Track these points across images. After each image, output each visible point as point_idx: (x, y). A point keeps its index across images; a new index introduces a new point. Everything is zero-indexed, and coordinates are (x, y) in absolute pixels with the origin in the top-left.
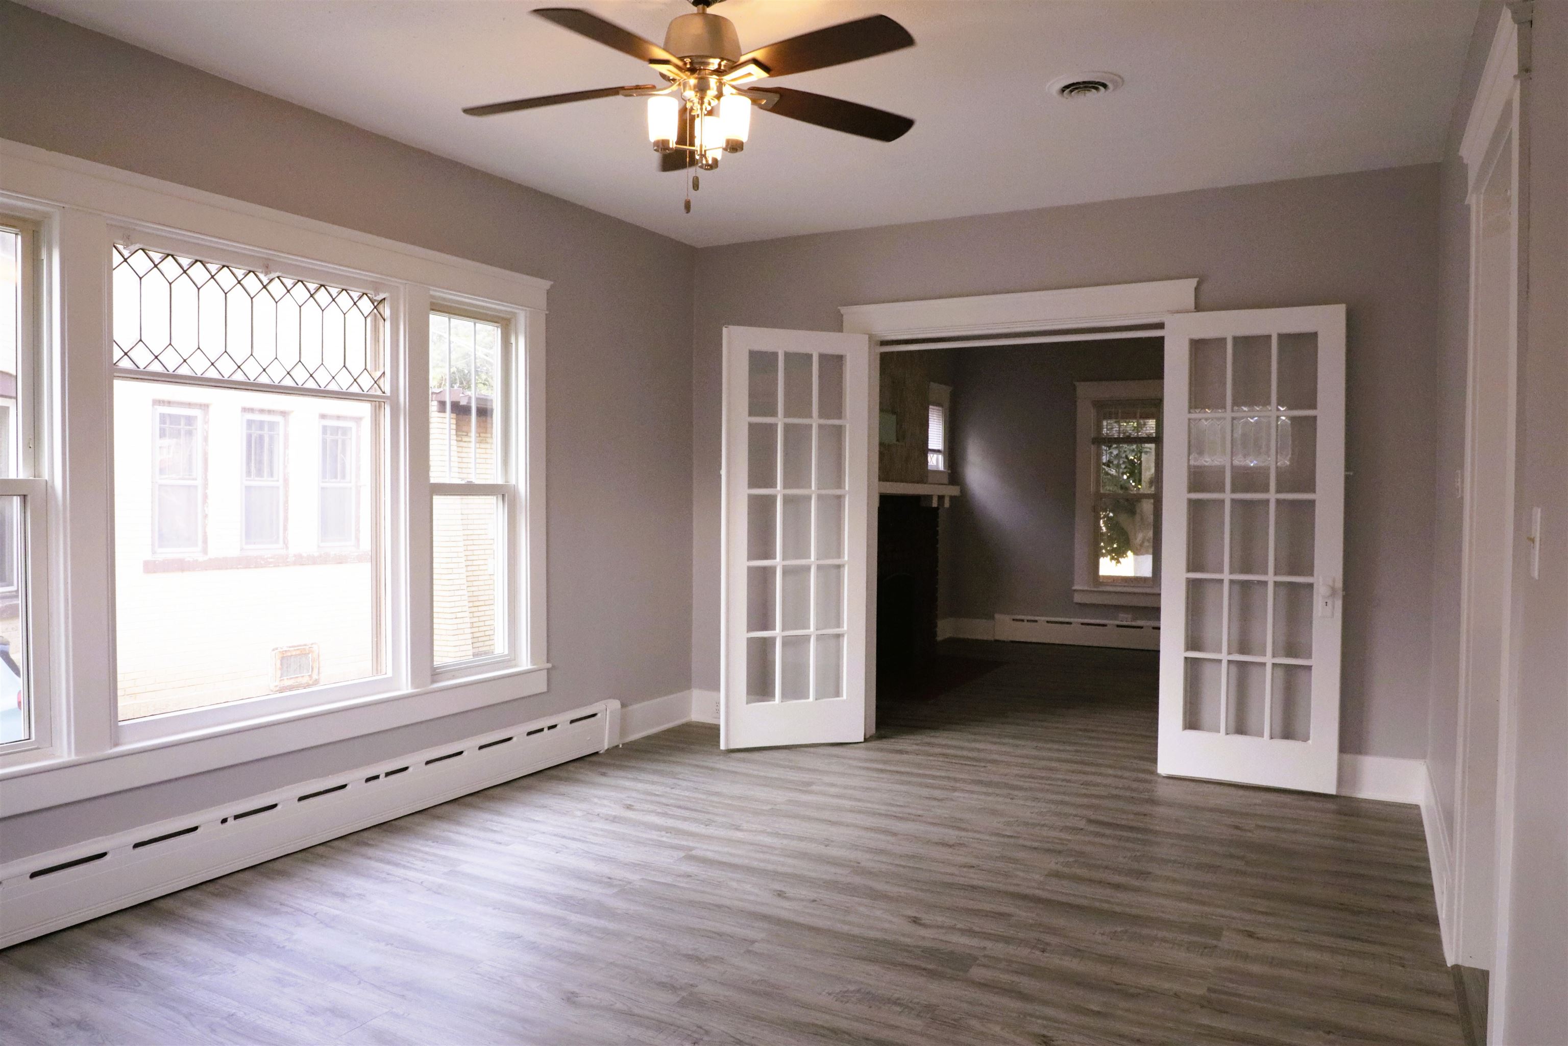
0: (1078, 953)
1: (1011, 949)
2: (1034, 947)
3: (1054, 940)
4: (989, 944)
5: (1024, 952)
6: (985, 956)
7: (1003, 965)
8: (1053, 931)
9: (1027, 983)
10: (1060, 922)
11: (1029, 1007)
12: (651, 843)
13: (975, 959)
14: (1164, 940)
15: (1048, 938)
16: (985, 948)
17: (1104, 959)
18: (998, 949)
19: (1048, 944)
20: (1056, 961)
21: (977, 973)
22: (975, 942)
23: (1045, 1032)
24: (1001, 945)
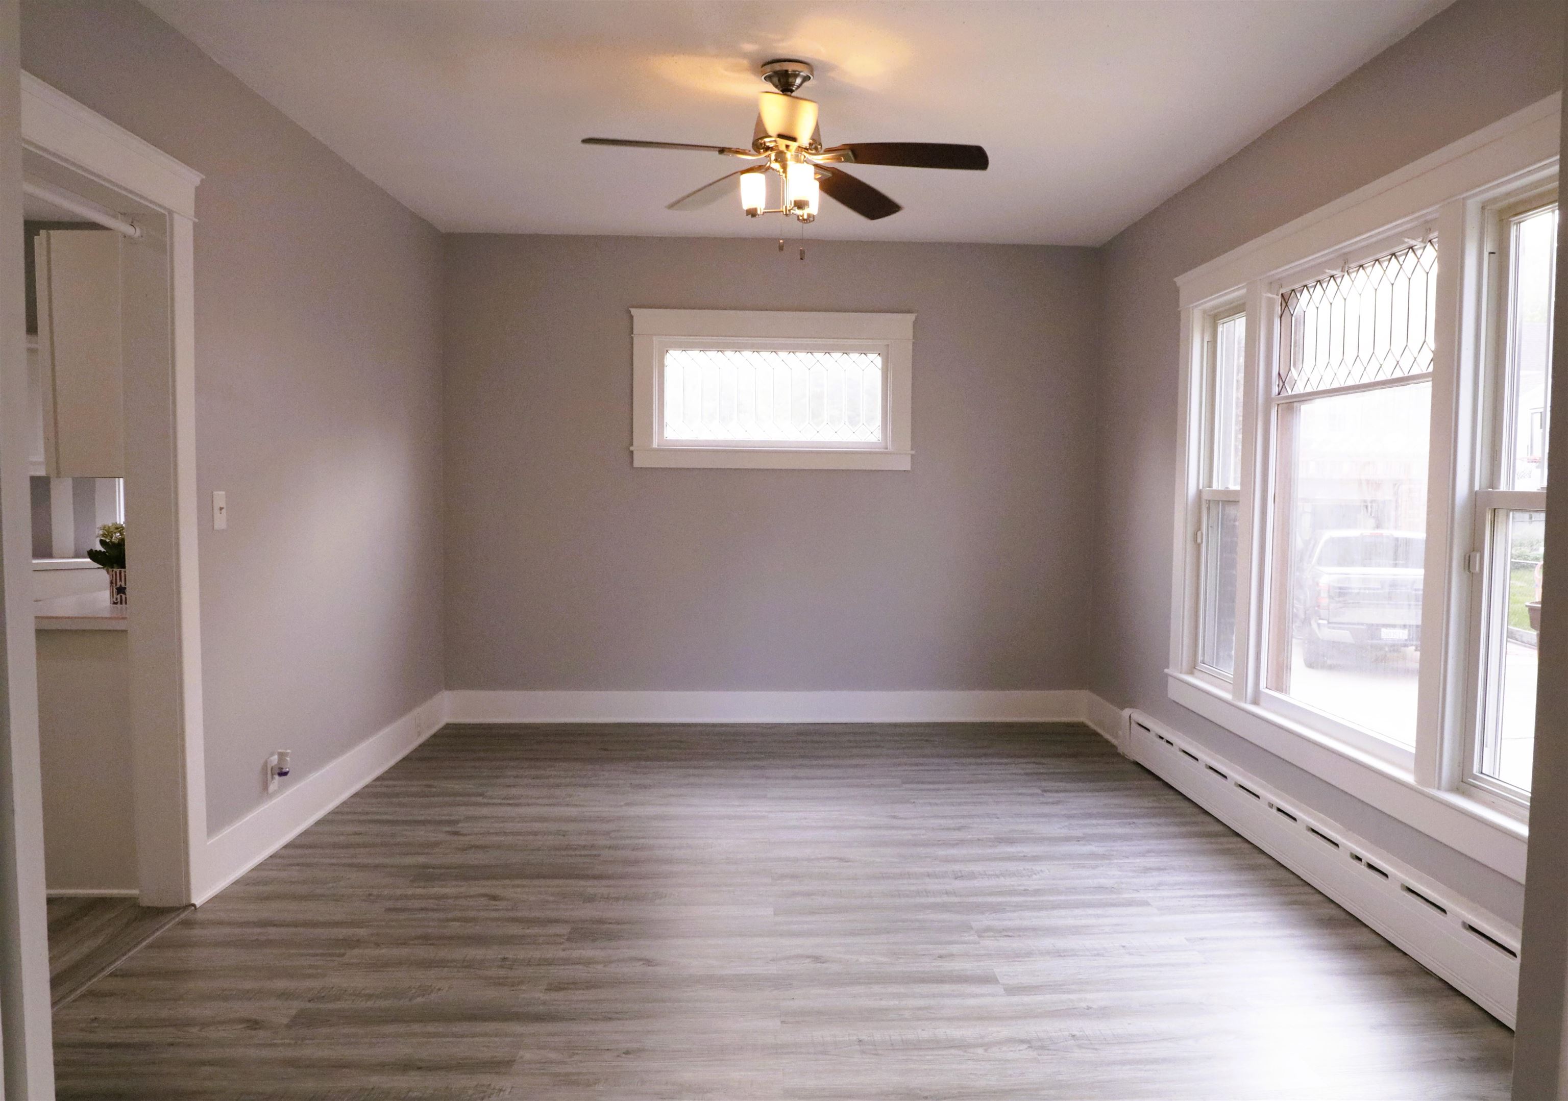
0: (468, 965)
1: (537, 954)
2: (515, 960)
3: (493, 972)
4: (562, 954)
5: (522, 953)
6: (561, 944)
7: (541, 940)
8: (499, 983)
9: (515, 930)
10: (491, 994)
11: (511, 914)
12: (1073, 987)
13: (569, 940)
14: (369, 997)
15: (502, 973)
16: (564, 950)
17: (441, 964)
18: (551, 953)
19: (501, 967)
20: (492, 953)
21: (564, 930)
22: (575, 954)
23: (496, 903)
24: (549, 955)
